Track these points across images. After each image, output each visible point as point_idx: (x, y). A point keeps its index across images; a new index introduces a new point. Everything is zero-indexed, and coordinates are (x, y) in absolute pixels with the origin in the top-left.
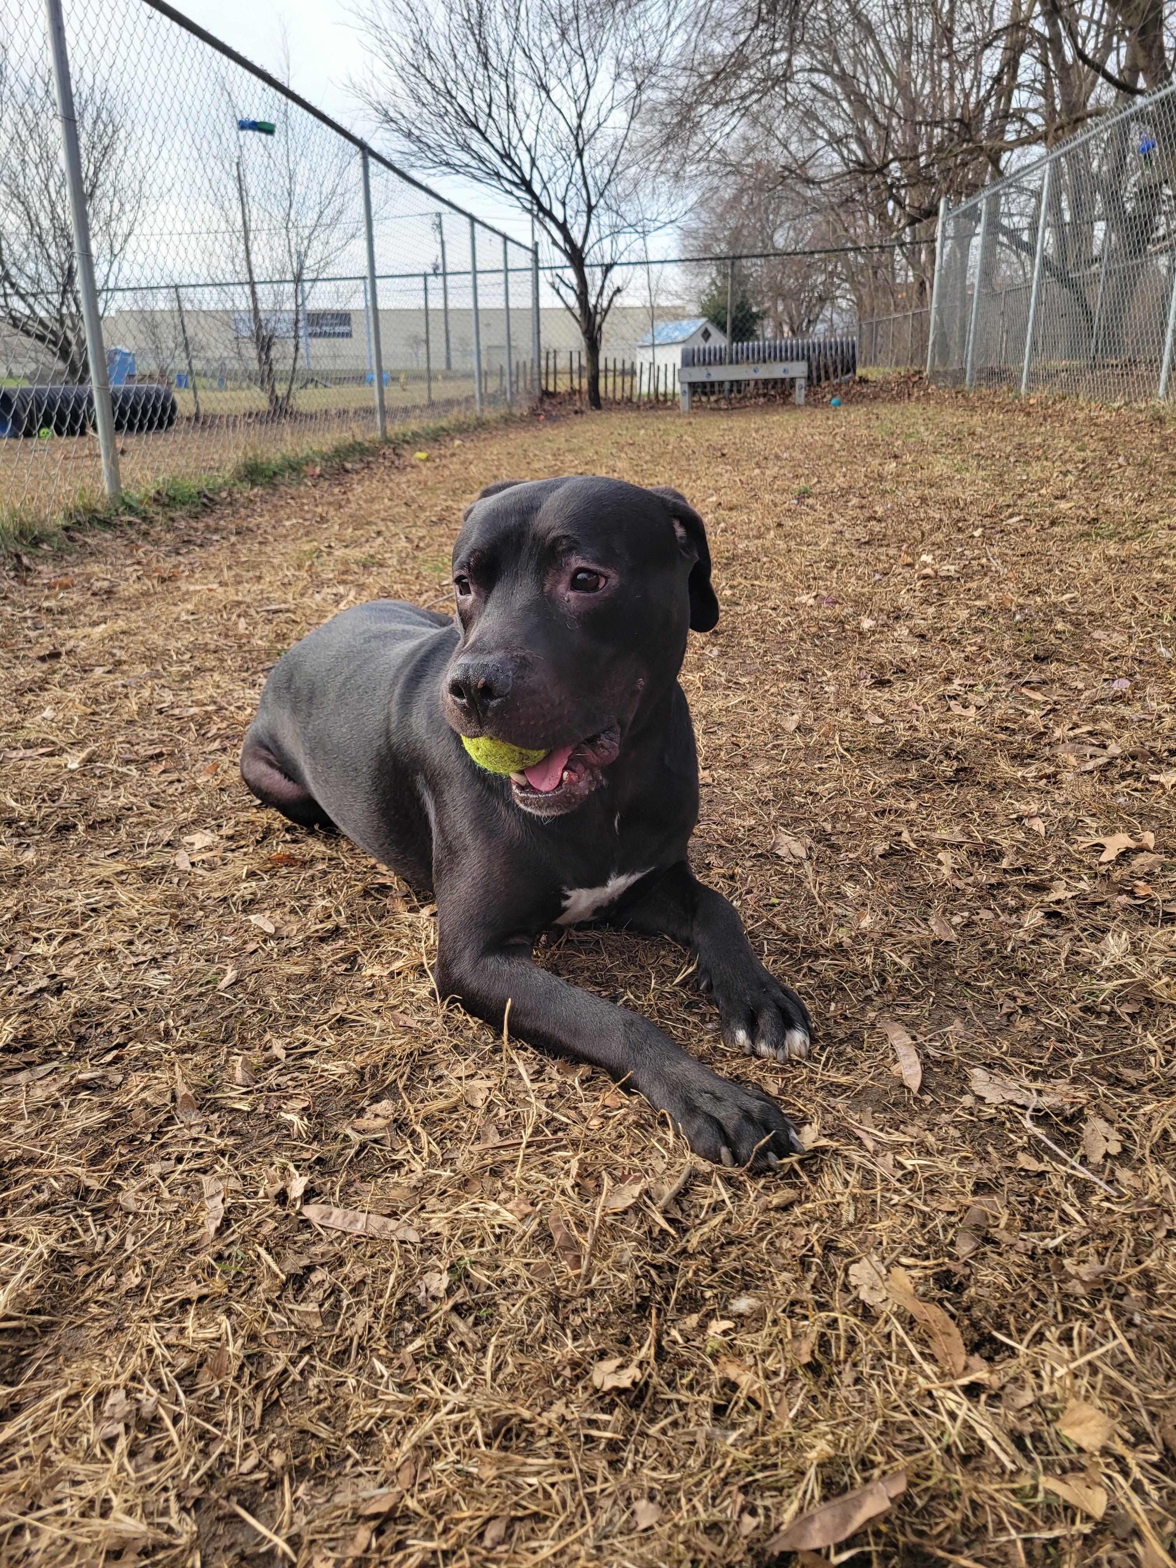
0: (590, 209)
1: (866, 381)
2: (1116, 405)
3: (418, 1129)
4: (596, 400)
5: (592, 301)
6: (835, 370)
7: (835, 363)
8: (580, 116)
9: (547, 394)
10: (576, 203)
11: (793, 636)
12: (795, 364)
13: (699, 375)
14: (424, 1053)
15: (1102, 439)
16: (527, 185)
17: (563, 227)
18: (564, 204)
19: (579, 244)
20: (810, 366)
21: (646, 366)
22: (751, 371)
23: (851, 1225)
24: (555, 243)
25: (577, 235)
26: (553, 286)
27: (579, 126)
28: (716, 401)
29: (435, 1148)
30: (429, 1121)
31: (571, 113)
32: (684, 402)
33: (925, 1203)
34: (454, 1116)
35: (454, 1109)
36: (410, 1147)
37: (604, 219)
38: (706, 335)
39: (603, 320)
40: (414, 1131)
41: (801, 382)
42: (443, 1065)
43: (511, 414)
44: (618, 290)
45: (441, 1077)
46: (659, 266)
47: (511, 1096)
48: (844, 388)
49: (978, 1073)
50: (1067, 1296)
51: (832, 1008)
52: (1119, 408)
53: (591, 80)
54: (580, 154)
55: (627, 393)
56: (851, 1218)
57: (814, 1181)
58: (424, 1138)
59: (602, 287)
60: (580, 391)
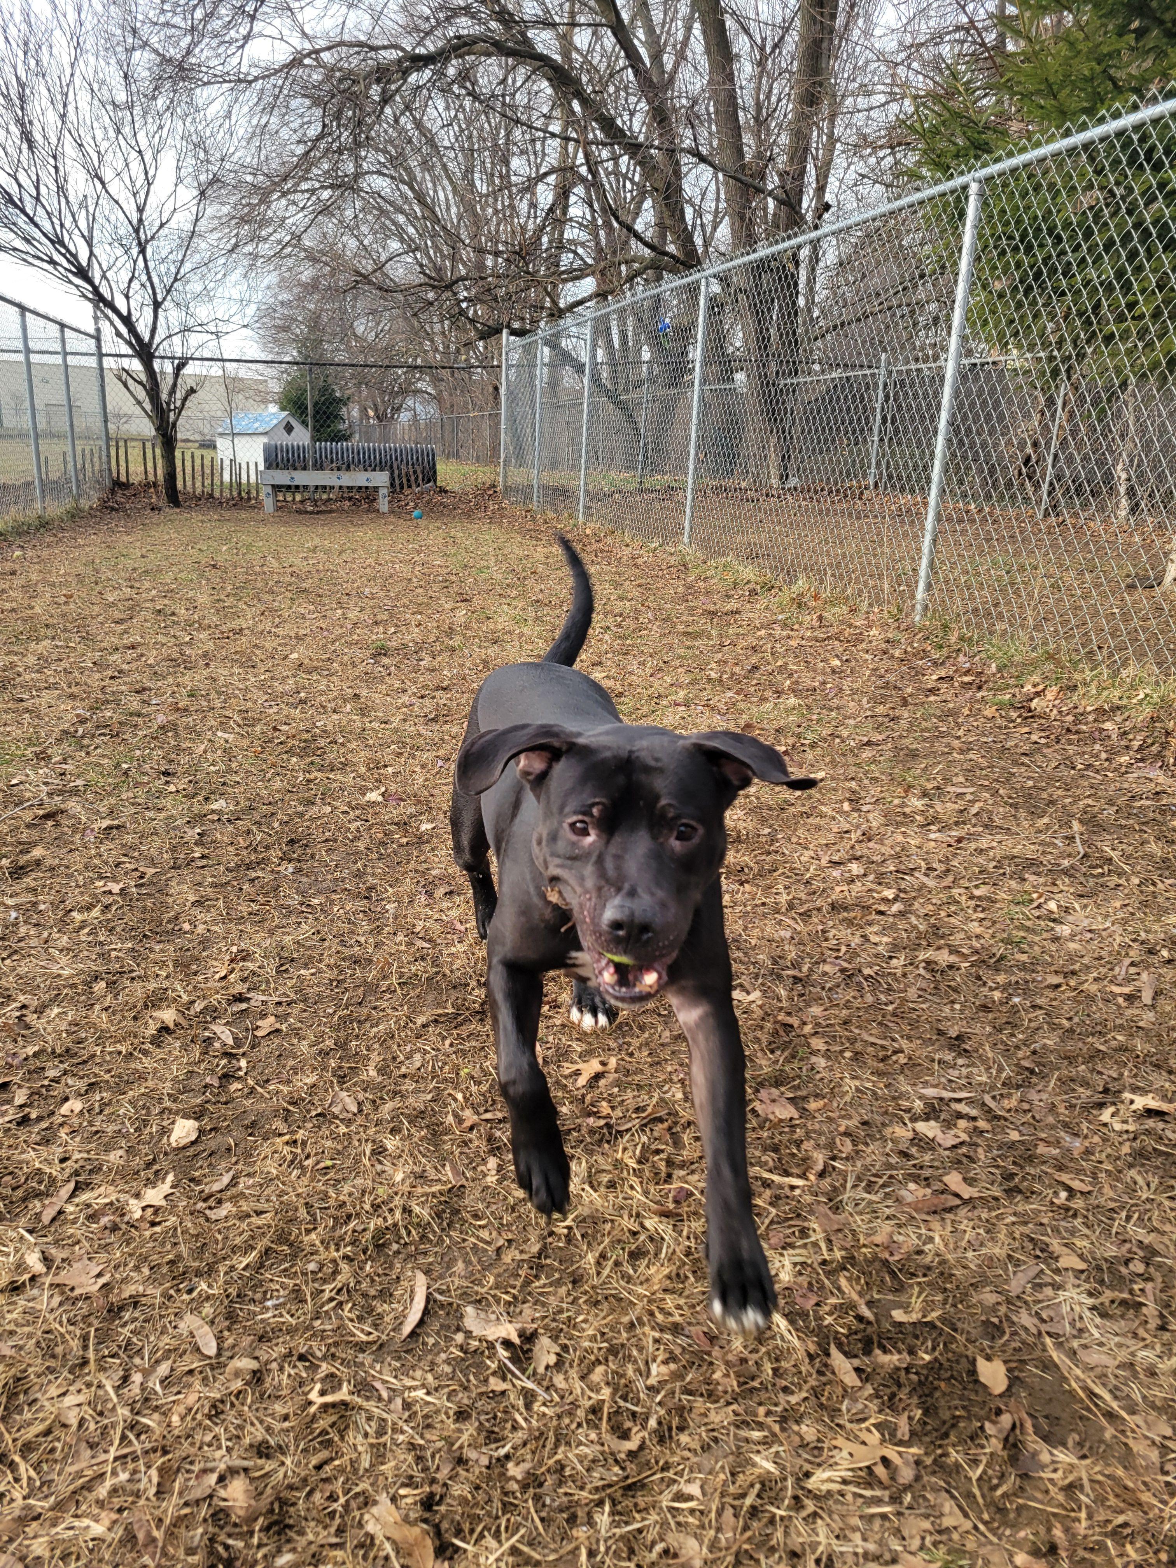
0: (157, 305)
1: (446, 492)
2: (652, 546)
3: (17, 1458)
4: (174, 497)
5: (164, 397)
6: (416, 479)
7: (415, 472)
8: (141, 210)
9: (118, 485)
10: (140, 297)
11: (361, 846)
12: (378, 473)
13: (282, 477)
14: (19, 1379)
15: (639, 586)
16: (83, 273)
17: (127, 321)
18: (127, 297)
19: (146, 339)
20: (392, 473)
21: (227, 463)
22: (334, 478)
23: (366, 1470)
24: (119, 334)
25: (144, 330)
26: (120, 378)
27: (140, 221)
28: (302, 502)
29: (32, 1473)
30: (27, 1449)
31: (131, 208)
32: (268, 504)
33: (422, 1437)
34: (50, 1438)
35: (48, 1432)
36: (10, 1477)
37: (171, 316)
38: (289, 429)
39: (177, 419)
40: (13, 1461)
41: (383, 492)
42: (37, 1388)
43: (77, 508)
44: (192, 391)
45: (35, 1401)
46: (234, 364)
47: (99, 1408)
48: (427, 498)
49: (470, 1310)
50: (506, 1494)
51: (368, 1267)
52: (656, 549)
53: (151, 173)
54: (143, 251)
55: (208, 490)
56: (367, 1466)
57: (342, 1438)
58: (22, 1466)
59: (175, 385)
60: (155, 485)
